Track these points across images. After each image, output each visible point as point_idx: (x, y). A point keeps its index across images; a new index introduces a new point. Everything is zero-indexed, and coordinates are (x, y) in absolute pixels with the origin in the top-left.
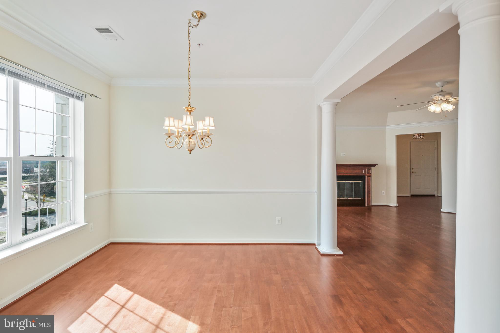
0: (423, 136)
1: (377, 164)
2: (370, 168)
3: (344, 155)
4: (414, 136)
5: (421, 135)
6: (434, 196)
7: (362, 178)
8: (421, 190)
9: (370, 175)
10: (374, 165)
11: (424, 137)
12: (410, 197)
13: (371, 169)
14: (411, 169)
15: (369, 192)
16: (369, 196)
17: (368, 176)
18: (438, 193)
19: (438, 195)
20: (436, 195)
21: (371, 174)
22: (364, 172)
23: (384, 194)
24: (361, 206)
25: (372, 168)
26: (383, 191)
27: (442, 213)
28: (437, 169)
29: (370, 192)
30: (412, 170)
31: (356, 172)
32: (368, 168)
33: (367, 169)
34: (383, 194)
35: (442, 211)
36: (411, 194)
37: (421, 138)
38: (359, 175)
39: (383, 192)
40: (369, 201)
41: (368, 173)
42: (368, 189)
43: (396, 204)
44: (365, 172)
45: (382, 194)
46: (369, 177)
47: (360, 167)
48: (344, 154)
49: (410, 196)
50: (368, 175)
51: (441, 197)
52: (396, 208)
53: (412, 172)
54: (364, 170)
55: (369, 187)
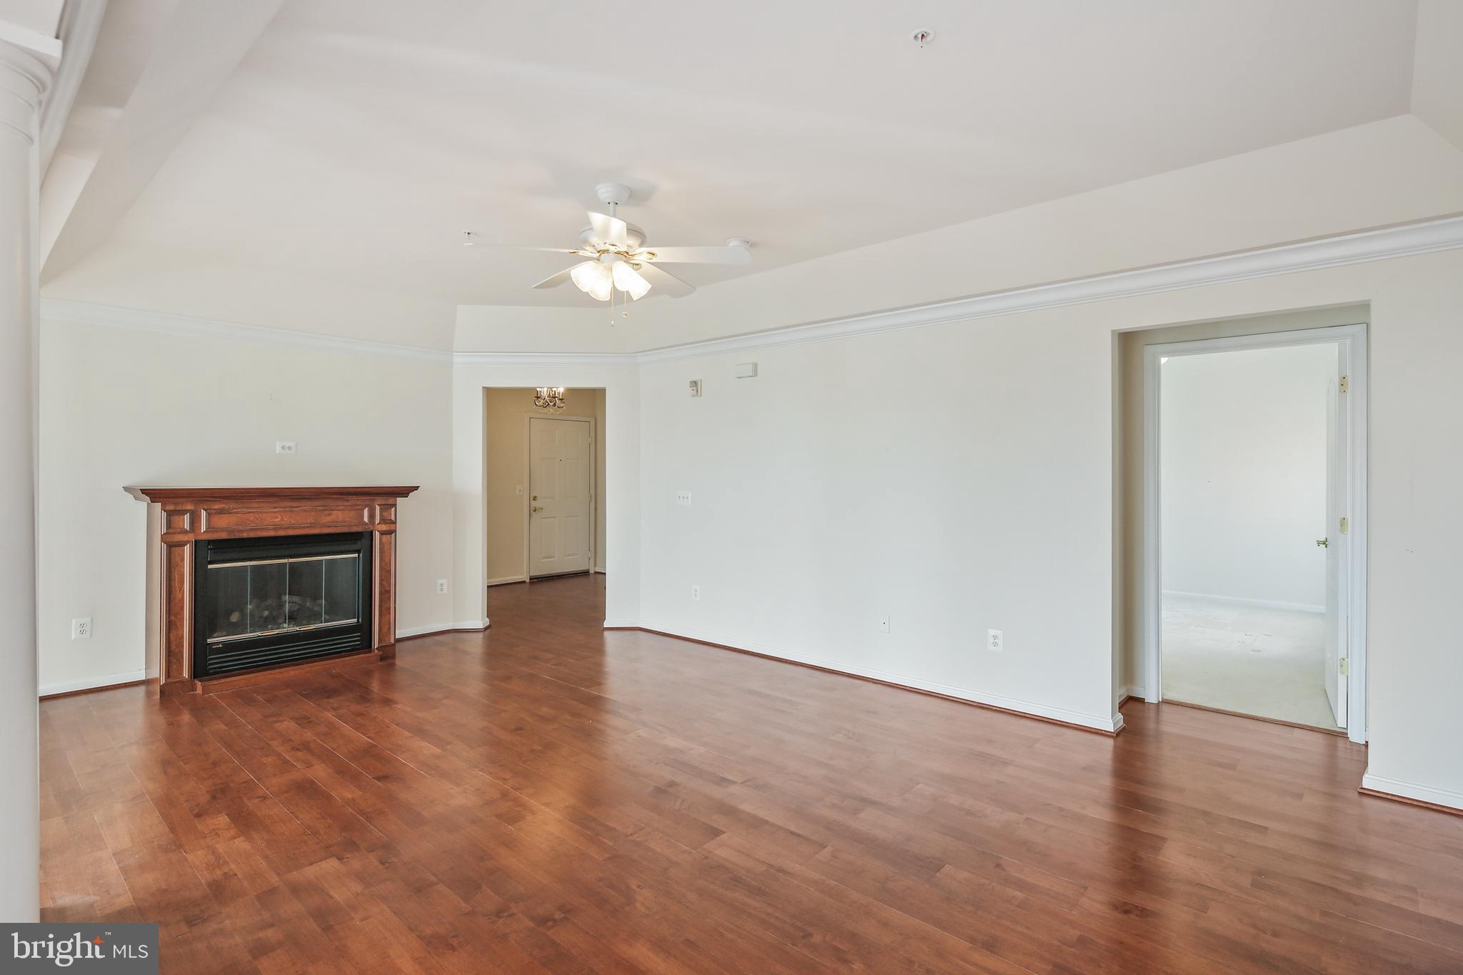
0: (561, 399)
1: (416, 488)
2: (391, 501)
3: (287, 451)
4: (538, 398)
5: (555, 397)
6: (586, 573)
7: (358, 540)
8: (556, 558)
9: (392, 527)
10: (405, 492)
11: (564, 403)
12: (528, 585)
13: (395, 505)
14: (531, 499)
15: (386, 594)
16: (386, 610)
17: (382, 533)
18: (595, 566)
19: (597, 571)
20: (592, 571)
21: (395, 523)
22: (366, 519)
23: (445, 590)
24: (353, 651)
25: (399, 500)
26: (444, 581)
27: (606, 633)
28: (593, 498)
29: (389, 592)
30: (532, 502)
31: (338, 519)
32: (380, 500)
33: (378, 508)
34: (442, 590)
35: (606, 625)
36: (532, 574)
37: (555, 405)
38: (345, 530)
39: (442, 585)
40: (387, 626)
41: (383, 521)
42: (384, 583)
43: (482, 620)
44: (372, 516)
45: (439, 592)
46: (389, 536)
47: (353, 500)
48: (289, 448)
49: (528, 580)
50: (384, 527)
51: (603, 576)
52: (481, 635)
53: (532, 509)
54: (366, 512)
55: (387, 573)
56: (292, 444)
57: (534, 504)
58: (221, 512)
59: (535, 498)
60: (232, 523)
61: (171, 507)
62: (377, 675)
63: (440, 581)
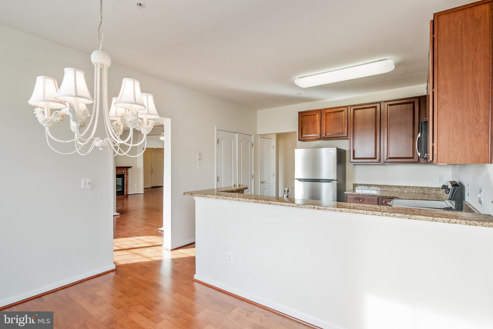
1: (132, 167)
2: (127, 169)
3: (118, 161)
7: (122, 176)
9: (128, 174)
10: (130, 167)
12: (151, 188)
15: (127, 185)
16: (127, 188)
17: (126, 175)
22: (123, 172)
24: (121, 195)
25: (129, 169)
26: (136, 184)
31: (118, 172)
33: (125, 170)
36: (151, 186)
38: (120, 174)
40: (127, 191)
41: (126, 173)
43: (143, 192)
45: (135, 186)
47: (121, 169)
50: (126, 174)
52: (143, 194)
53: (152, 172)
54: (123, 171)
55: (127, 182)
57: (152, 171)
59: (152, 169)
62: (125, 199)
63: (135, 184)
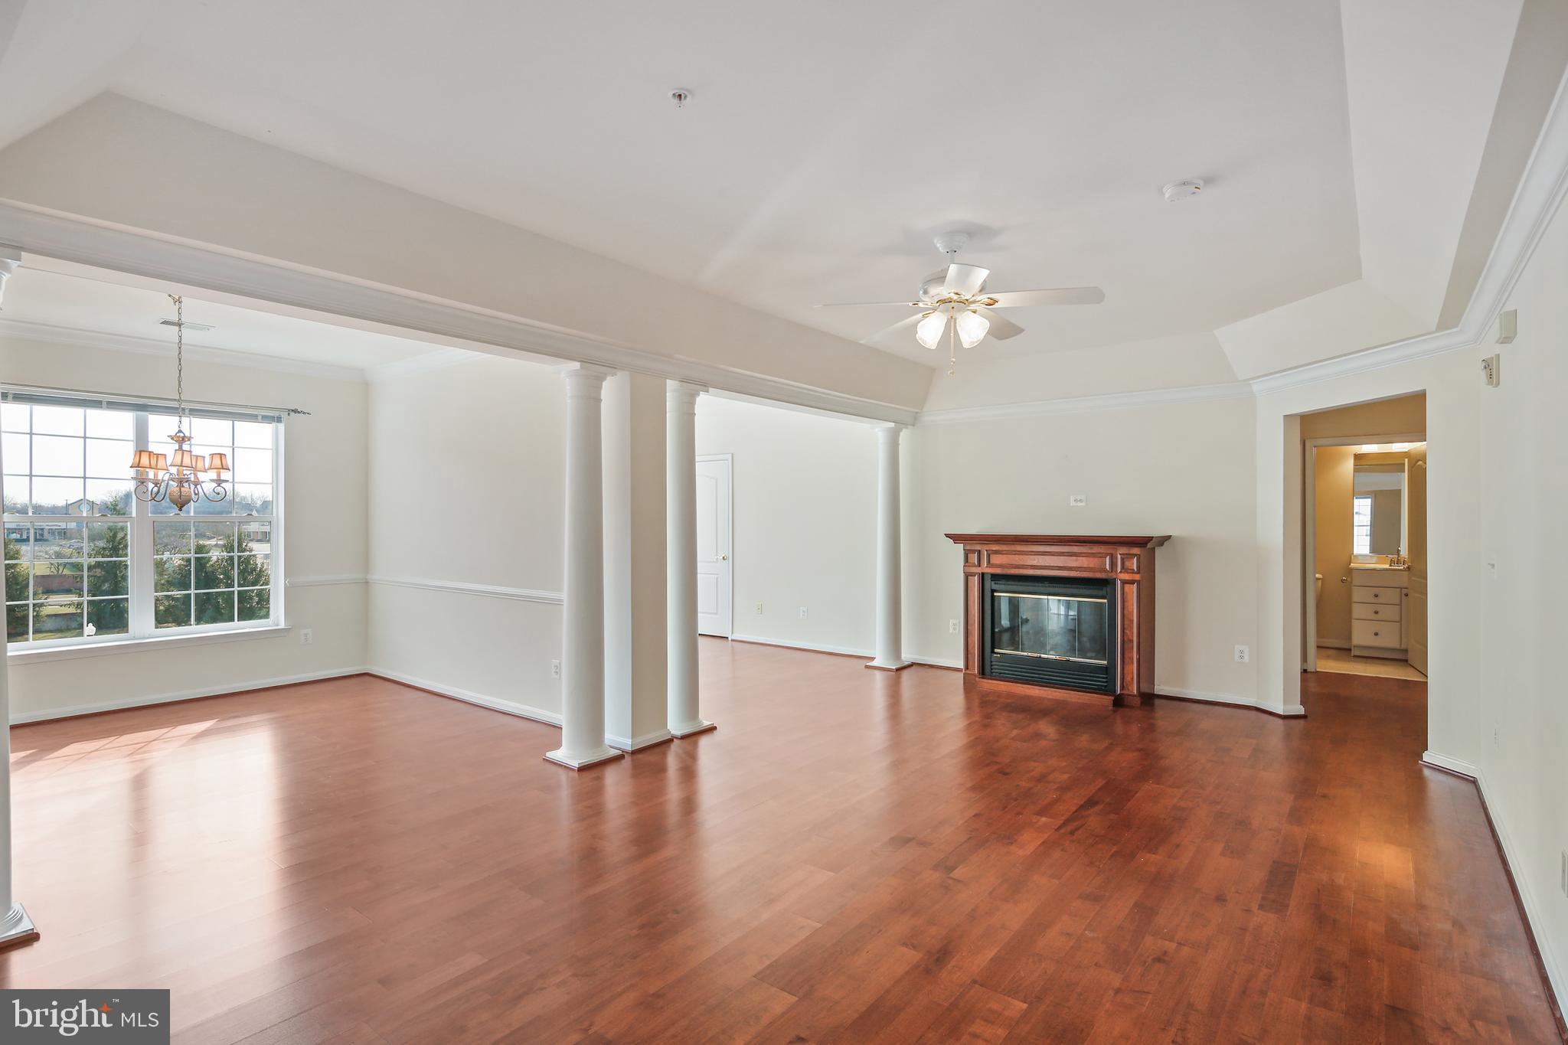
3: (1078, 503)
7: (1102, 586)
17: (1125, 582)
22: (1108, 567)
23: (1246, 659)
24: (1099, 690)
26: (1244, 648)
29: (1132, 641)
31: (1083, 565)
32: (1122, 550)
33: (1119, 557)
38: (1093, 575)
40: (1131, 675)
41: (1125, 570)
43: (1286, 704)
44: (1113, 564)
46: (1131, 585)
47: (1097, 548)
48: (1081, 501)
50: (1127, 576)
54: (1108, 560)
55: (1131, 622)
56: (1083, 497)
58: (996, 552)
60: (1003, 561)
61: (968, 548)
63: (1239, 647)
